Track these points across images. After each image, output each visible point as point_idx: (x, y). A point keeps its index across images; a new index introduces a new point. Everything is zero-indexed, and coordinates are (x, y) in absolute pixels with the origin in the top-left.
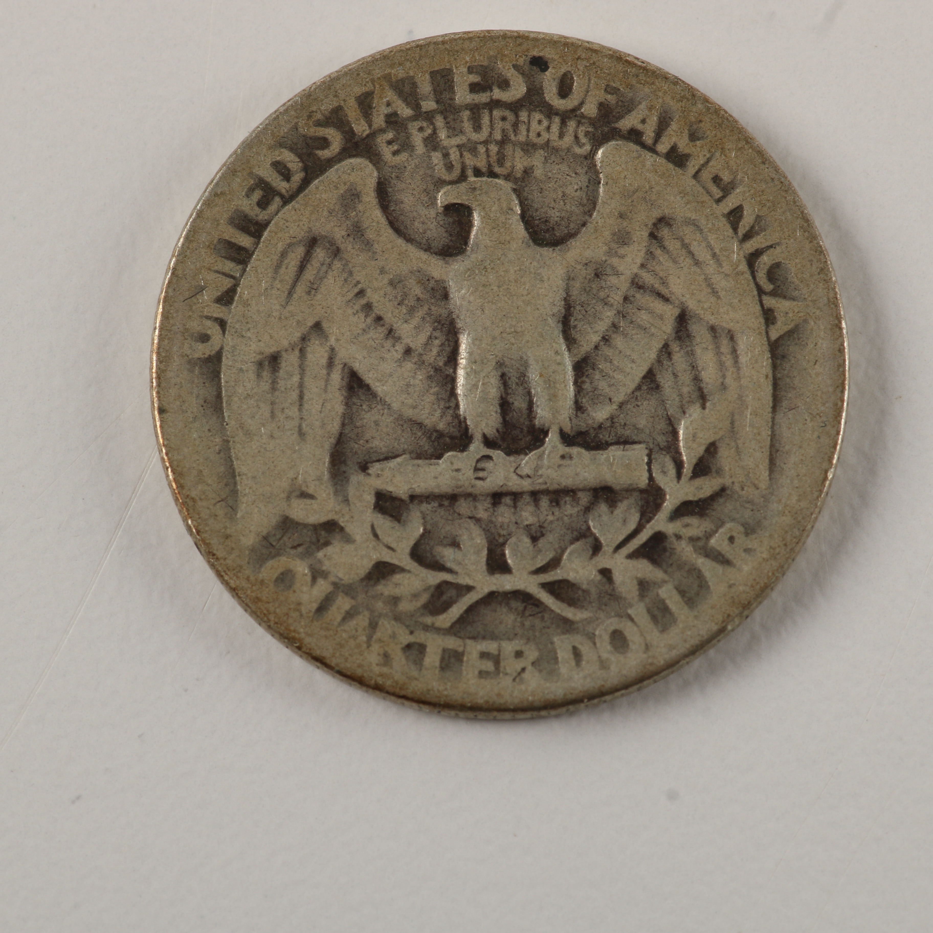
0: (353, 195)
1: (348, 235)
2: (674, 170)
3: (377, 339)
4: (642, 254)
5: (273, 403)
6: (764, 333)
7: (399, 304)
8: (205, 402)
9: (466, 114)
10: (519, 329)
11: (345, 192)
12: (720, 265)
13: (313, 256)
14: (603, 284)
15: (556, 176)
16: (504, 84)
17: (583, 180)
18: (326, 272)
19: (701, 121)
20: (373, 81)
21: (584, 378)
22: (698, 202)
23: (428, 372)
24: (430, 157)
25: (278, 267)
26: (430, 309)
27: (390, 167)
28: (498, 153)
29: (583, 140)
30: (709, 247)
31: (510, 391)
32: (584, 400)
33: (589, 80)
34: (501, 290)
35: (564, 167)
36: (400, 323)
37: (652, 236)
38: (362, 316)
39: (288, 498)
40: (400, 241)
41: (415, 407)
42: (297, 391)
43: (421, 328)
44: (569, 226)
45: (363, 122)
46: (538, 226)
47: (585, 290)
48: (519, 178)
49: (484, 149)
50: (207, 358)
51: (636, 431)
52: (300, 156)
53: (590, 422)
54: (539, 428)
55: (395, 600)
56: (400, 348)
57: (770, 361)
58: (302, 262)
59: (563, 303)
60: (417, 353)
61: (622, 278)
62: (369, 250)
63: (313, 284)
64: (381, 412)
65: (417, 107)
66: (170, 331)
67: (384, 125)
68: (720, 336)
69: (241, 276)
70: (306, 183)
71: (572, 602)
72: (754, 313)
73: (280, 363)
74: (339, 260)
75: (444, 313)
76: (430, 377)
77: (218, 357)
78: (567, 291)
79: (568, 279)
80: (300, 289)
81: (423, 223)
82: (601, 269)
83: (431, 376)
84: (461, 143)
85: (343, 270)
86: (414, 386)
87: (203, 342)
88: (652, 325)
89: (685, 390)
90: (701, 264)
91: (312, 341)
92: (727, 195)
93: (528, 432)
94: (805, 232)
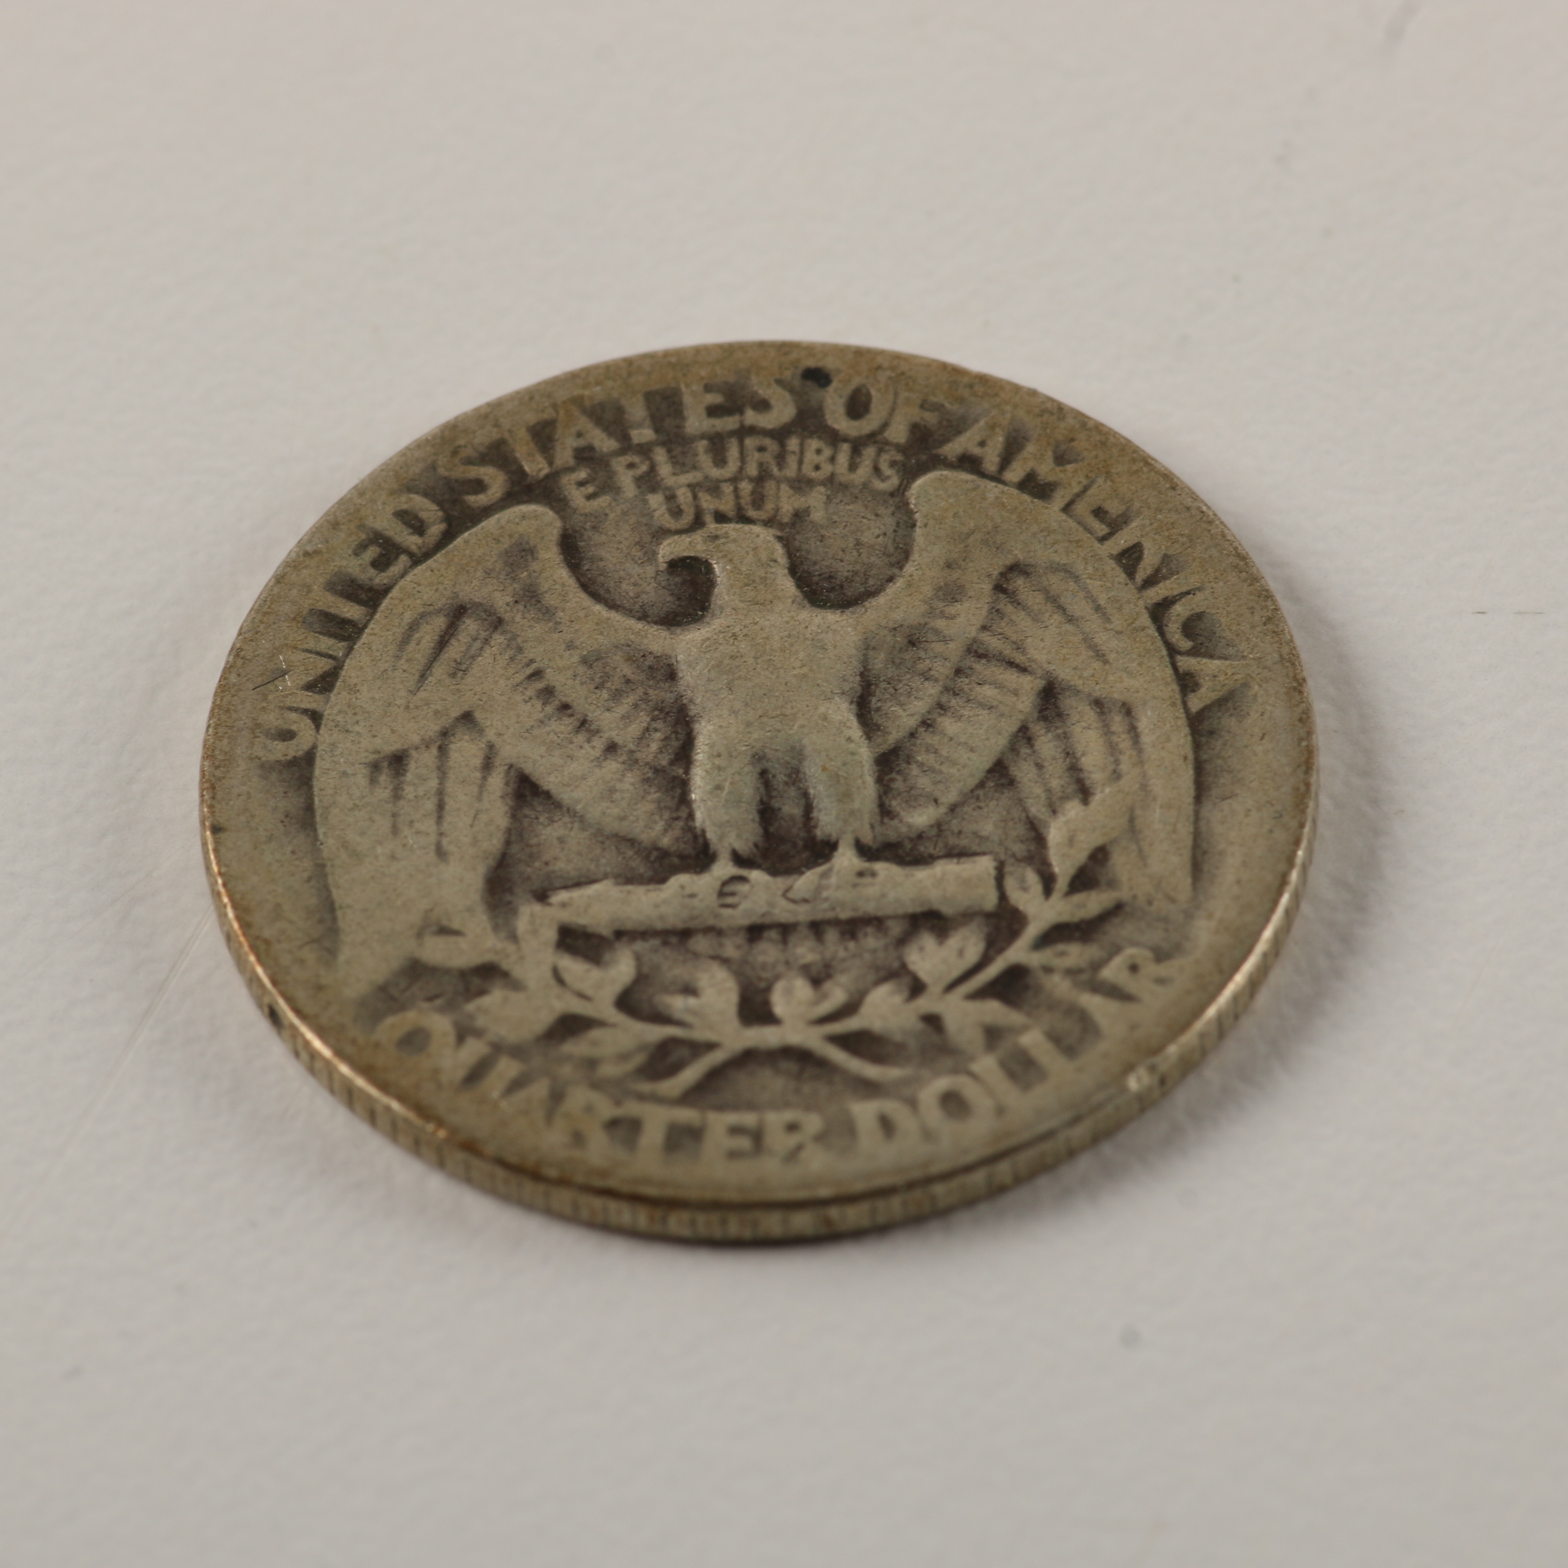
0: (524, 550)
1: (516, 602)
2: (1032, 502)
3: (562, 733)
4: (984, 612)
5: (394, 815)
6: (1179, 702)
7: (597, 688)
8: (287, 816)
9: (702, 446)
10: (788, 712)
11: (511, 547)
12: (1108, 620)
13: (459, 629)
14: (922, 654)
15: (844, 519)
16: (763, 405)
17: (889, 522)
18: (481, 649)
19: (1072, 440)
20: (555, 406)
21: (894, 775)
22: (1071, 542)
23: (644, 774)
24: (645, 502)
25: (405, 640)
26: (646, 694)
27: (581, 515)
28: (753, 492)
29: (887, 471)
30: (1091, 598)
31: (774, 793)
32: (894, 803)
33: (896, 394)
34: (759, 661)
35: (857, 507)
36: (598, 713)
37: (999, 588)
38: (538, 705)
39: (420, 935)
40: (598, 608)
41: (623, 819)
42: (434, 800)
43: (632, 719)
44: (866, 583)
45: (539, 458)
46: (817, 584)
47: (893, 662)
48: (787, 524)
49: (731, 488)
50: (290, 761)
51: (977, 841)
52: (440, 504)
53: (904, 830)
54: (823, 841)
55: (591, 1063)
56: (599, 744)
57: (1189, 738)
58: (442, 637)
59: (858, 678)
60: (626, 749)
61: (952, 645)
62: (550, 620)
63: (460, 664)
64: (569, 825)
65: (625, 438)
66: (231, 727)
67: (571, 462)
68: (1110, 712)
69: (346, 655)
70: (448, 537)
71: (878, 1059)
72: (1163, 679)
73: (407, 765)
74: (502, 634)
75: (669, 697)
76: (646, 780)
77: (309, 758)
78: (865, 663)
79: (867, 649)
80: (439, 671)
81: (635, 585)
82: (918, 635)
83: (649, 779)
84: (694, 481)
85: (508, 646)
86: (622, 791)
87: (284, 740)
88: (1001, 702)
89: (1055, 783)
90: (1077, 620)
91: (459, 735)
92: (1117, 531)
93: (806, 847)
94: (1241, 572)
